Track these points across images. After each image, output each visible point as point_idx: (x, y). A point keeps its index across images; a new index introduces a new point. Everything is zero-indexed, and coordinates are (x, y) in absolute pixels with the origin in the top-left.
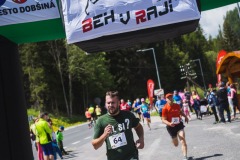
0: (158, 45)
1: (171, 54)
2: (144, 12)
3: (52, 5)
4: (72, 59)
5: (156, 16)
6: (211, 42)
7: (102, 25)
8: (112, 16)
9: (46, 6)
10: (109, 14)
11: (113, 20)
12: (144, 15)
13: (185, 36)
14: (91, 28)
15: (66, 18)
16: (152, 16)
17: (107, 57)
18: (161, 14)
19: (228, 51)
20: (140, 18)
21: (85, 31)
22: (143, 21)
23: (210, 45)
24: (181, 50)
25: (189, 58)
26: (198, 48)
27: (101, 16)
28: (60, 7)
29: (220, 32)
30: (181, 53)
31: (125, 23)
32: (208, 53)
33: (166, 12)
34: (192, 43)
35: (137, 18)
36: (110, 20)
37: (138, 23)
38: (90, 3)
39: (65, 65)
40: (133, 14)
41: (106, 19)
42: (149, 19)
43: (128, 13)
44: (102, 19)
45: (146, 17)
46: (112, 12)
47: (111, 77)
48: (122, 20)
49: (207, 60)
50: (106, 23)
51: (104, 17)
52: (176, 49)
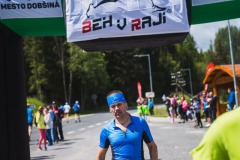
0: (153, 53)
1: (164, 62)
2: (139, 20)
3: (57, 5)
4: (73, 58)
5: (150, 25)
6: (202, 55)
7: (100, 28)
8: (110, 21)
9: (51, 5)
10: (107, 19)
11: (111, 25)
12: (139, 23)
13: (178, 46)
14: (89, 30)
15: (68, 18)
16: (147, 25)
17: (106, 58)
18: (155, 24)
19: (219, 64)
20: (135, 26)
21: (84, 32)
22: (138, 28)
23: (200, 57)
24: (174, 59)
25: (181, 66)
26: (189, 58)
27: (100, 20)
28: (64, 8)
29: (211, 47)
30: (174, 62)
31: (122, 28)
32: (199, 65)
33: (160, 23)
34: (185, 54)
35: (133, 26)
37: (133, 30)
38: (91, 7)
39: (66, 62)
40: (129, 20)
41: (104, 23)
42: (143, 27)
43: (125, 20)
44: (101, 23)
45: (141, 25)
46: (111, 17)
47: (108, 77)
48: (118, 26)
49: (196, 70)
50: (104, 26)
51: (103, 21)
52: (169, 58)
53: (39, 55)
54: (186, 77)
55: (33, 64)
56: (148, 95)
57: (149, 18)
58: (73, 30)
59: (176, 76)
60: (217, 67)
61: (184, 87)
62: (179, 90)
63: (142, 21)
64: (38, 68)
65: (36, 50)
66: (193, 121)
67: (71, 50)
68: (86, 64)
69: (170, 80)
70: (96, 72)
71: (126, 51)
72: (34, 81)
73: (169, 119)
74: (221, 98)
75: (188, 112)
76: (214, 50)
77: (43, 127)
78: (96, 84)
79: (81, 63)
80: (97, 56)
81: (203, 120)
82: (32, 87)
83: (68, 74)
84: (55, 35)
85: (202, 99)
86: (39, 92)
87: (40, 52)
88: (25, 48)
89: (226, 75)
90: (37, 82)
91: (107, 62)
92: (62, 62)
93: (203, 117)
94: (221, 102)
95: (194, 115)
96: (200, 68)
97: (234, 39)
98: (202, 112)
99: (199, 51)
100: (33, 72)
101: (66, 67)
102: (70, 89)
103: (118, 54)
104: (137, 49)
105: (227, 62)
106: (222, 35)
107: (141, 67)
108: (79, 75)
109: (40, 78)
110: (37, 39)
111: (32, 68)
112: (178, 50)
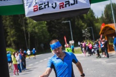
0: (72, 20)
1: (78, 24)
2: (63, 3)
4: (30, 25)
5: (69, 6)
6: (98, 19)
7: (43, 8)
8: (48, 5)
10: (46, 4)
11: (48, 7)
12: (63, 5)
13: (85, 15)
14: (37, 10)
15: (25, 4)
16: (67, 5)
17: (47, 24)
18: (72, 4)
19: (107, 24)
20: (61, 6)
21: (34, 11)
22: (63, 7)
23: (97, 20)
24: (83, 22)
25: (87, 26)
26: (91, 21)
27: (42, 4)
29: (102, 15)
30: (83, 24)
31: (54, 8)
32: (97, 25)
33: (74, 4)
34: (89, 19)
35: (60, 6)
36: (47, 6)
37: (60, 8)
39: (26, 28)
40: (58, 3)
41: (45, 6)
42: (66, 6)
43: (56, 3)
44: (43, 6)
45: (64, 6)
46: (48, 2)
47: (49, 34)
48: (53, 7)
49: (95, 27)
50: (45, 8)
51: (44, 5)
52: (81, 22)
53: (11, 25)
54: (90, 32)
55: (9, 30)
56: (70, 42)
57: (69, 1)
58: (28, 11)
59: (85, 32)
60: (106, 25)
61: (89, 37)
62: (87, 39)
63: (65, 3)
64: (11, 32)
65: (10, 22)
66: (96, 55)
67: (28, 21)
68: (36, 28)
69: (82, 34)
70: (42, 32)
71: (58, 20)
72: (9, 39)
73: (83, 54)
74: (109, 41)
75: (93, 50)
76: (104, 16)
77: (16, 63)
78: (43, 38)
79: (34, 27)
80: (42, 24)
81: (101, 54)
82: (9, 42)
83: (27, 34)
84: (19, 14)
85: (99, 42)
86: (13, 44)
87: (12, 23)
88: (4, 22)
89: (111, 29)
90: (11, 39)
91: (48, 26)
92: (24, 28)
93: (101, 52)
94: (110, 44)
95: (96, 52)
96: (97, 26)
97: (114, 10)
98: (100, 49)
99: (96, 17)
100: (9, 34)
101: (26, 30)
102: (29, 42)
103: (53, 21)
104: (63, 18)
105: (112, 22)
106: (108, 8)
107: (66, 27)
108: (33, 34)
109: (12, 37)
110: (10, 16)
111: (8, 32)
112: (85, 17)
